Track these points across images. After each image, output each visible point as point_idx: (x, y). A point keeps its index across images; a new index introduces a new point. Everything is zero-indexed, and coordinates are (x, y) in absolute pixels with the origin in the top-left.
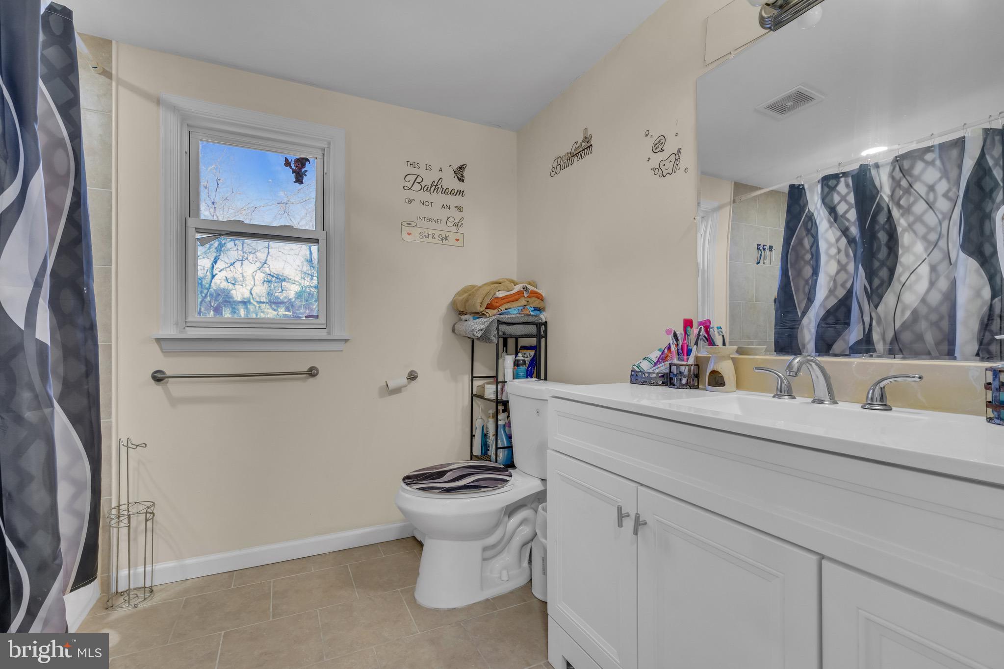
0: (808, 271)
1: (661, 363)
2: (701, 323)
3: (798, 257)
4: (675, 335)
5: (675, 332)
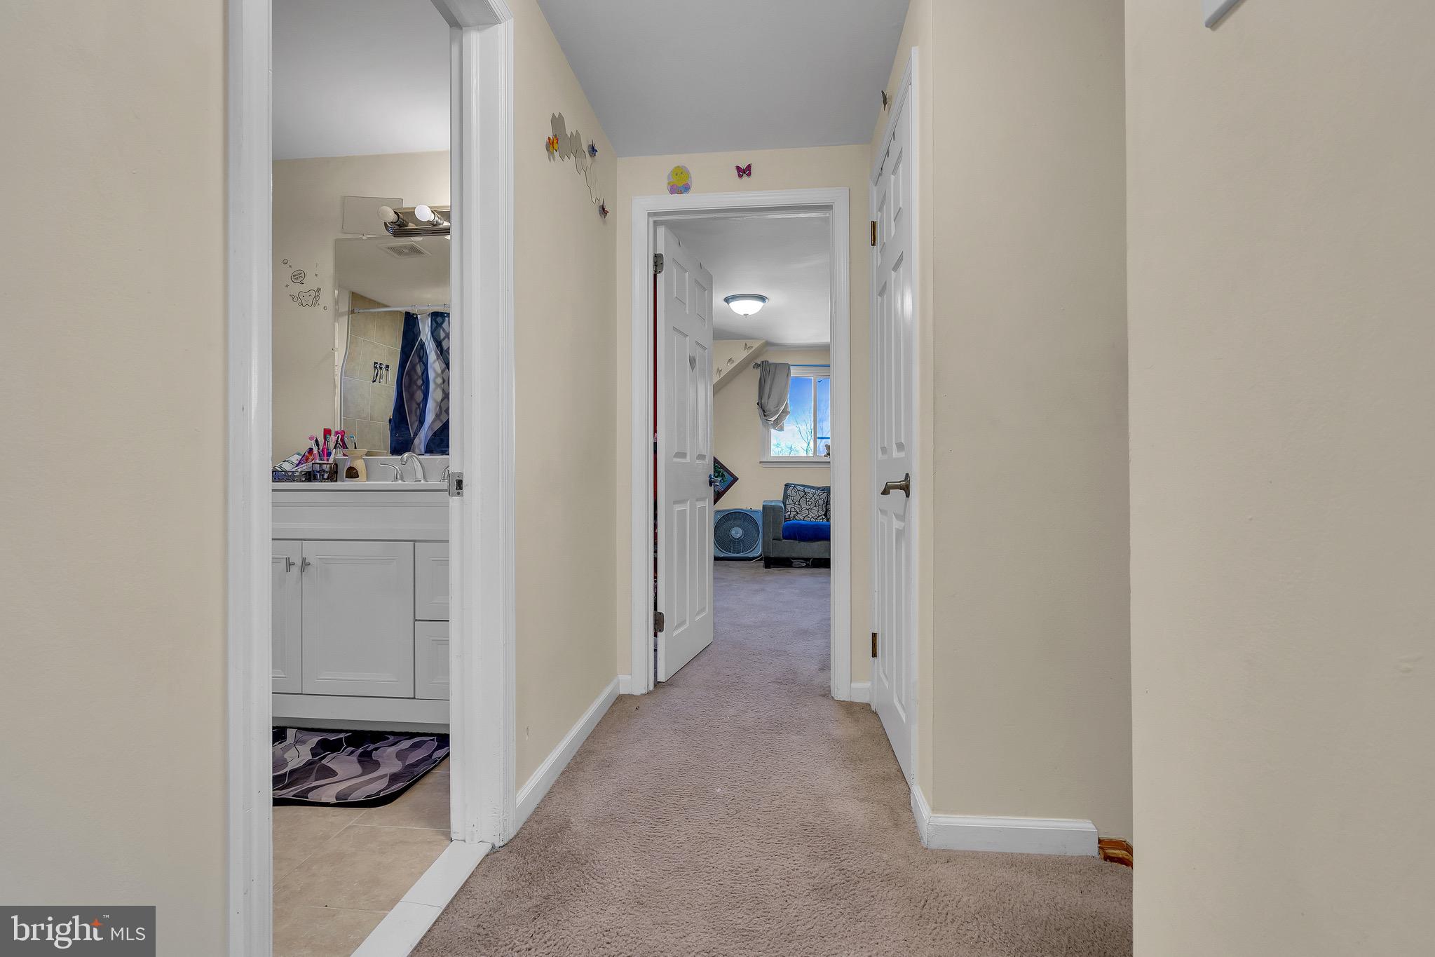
0: (419, 396)
1: (302, 464)
2: (337, 433)
3: (412, 382)
4: (317, 442)
5: (316, 439)
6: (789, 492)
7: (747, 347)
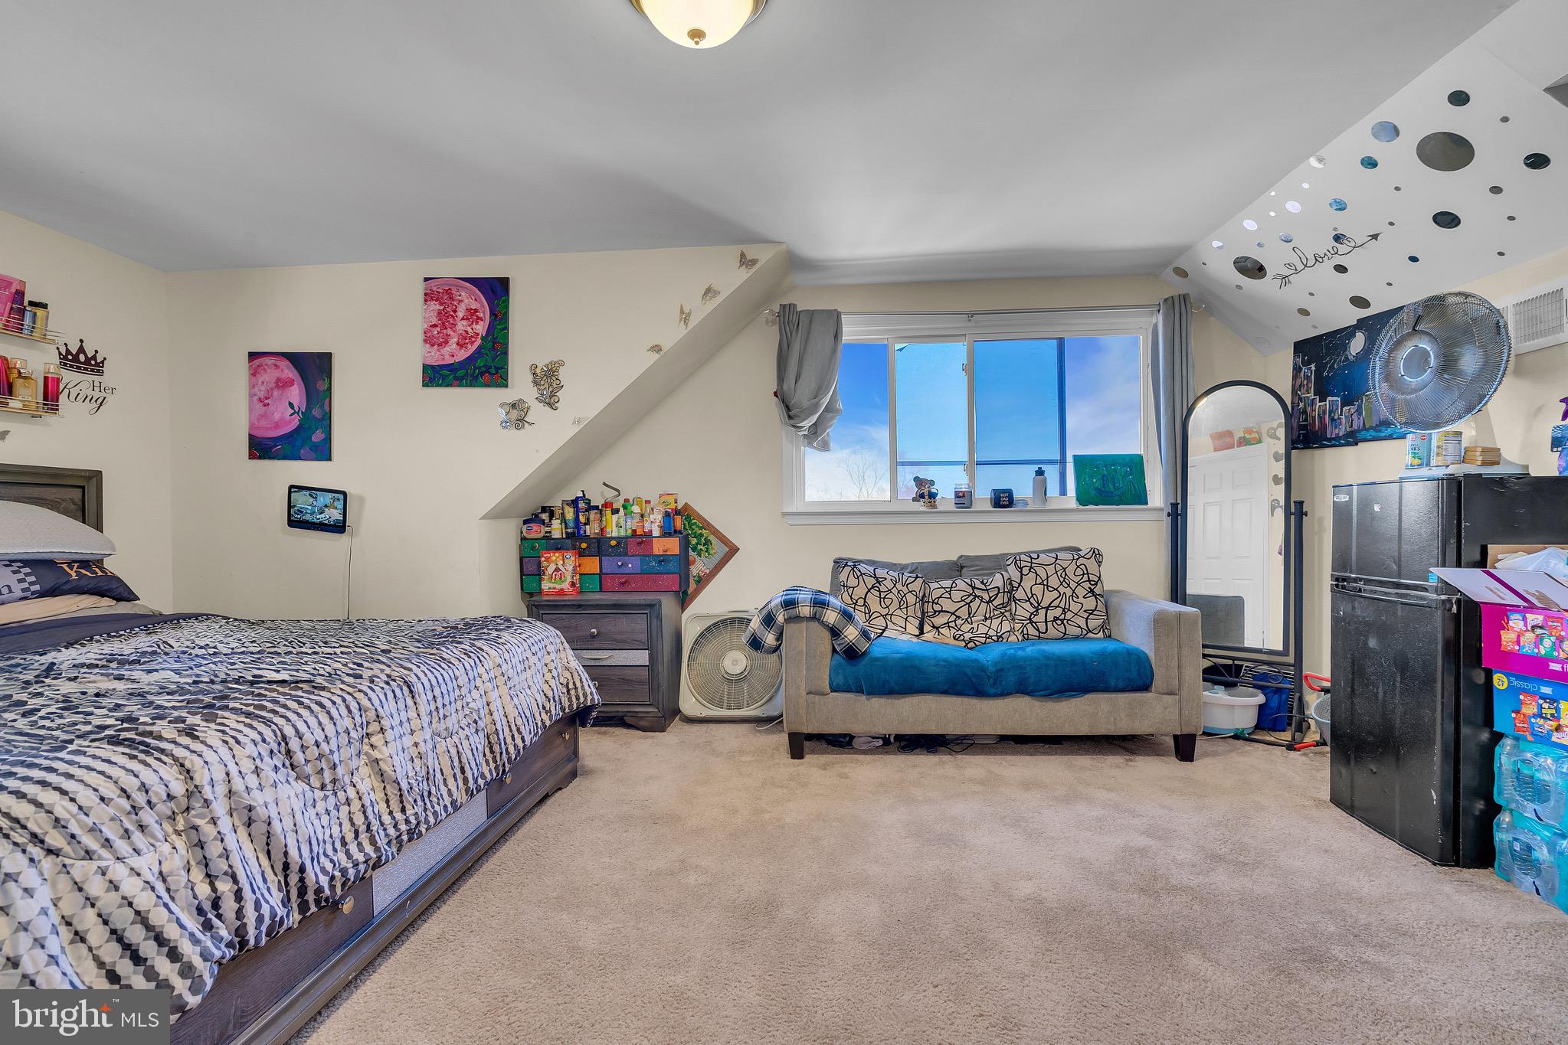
6: (843, 577)
7: (745, 261)
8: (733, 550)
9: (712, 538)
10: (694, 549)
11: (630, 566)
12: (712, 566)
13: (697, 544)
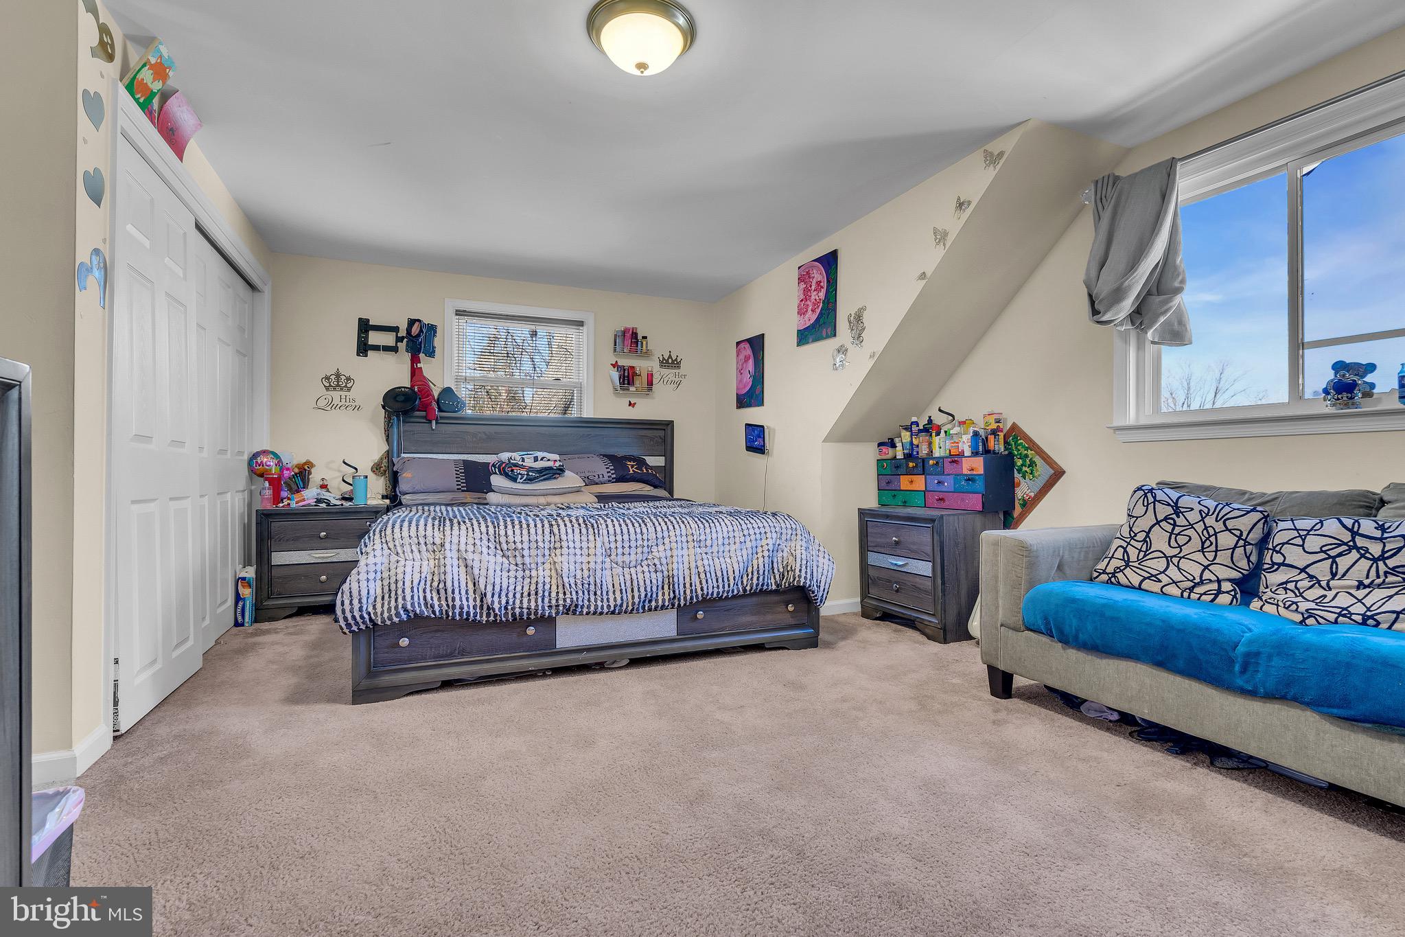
7: (992, 159)
8: (1058, 474)
9: (1037, 460)
10: (1019, 471)
11: (946, 484)
12: (1037, 489)
13: (1022, 465)
